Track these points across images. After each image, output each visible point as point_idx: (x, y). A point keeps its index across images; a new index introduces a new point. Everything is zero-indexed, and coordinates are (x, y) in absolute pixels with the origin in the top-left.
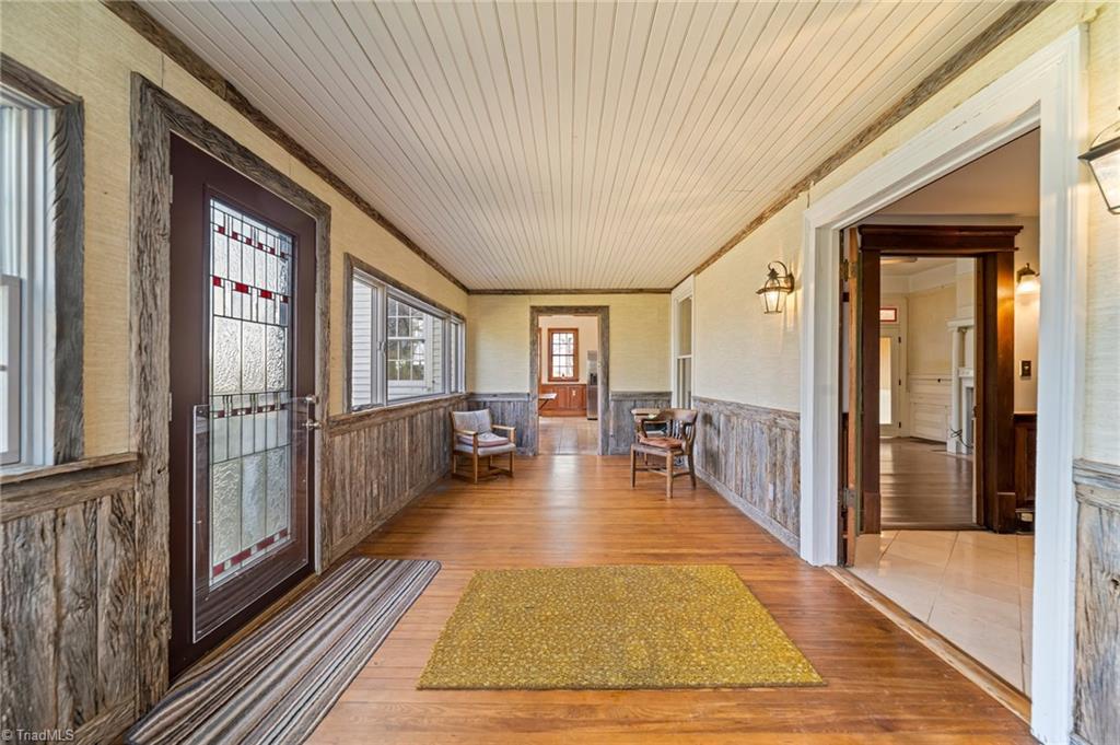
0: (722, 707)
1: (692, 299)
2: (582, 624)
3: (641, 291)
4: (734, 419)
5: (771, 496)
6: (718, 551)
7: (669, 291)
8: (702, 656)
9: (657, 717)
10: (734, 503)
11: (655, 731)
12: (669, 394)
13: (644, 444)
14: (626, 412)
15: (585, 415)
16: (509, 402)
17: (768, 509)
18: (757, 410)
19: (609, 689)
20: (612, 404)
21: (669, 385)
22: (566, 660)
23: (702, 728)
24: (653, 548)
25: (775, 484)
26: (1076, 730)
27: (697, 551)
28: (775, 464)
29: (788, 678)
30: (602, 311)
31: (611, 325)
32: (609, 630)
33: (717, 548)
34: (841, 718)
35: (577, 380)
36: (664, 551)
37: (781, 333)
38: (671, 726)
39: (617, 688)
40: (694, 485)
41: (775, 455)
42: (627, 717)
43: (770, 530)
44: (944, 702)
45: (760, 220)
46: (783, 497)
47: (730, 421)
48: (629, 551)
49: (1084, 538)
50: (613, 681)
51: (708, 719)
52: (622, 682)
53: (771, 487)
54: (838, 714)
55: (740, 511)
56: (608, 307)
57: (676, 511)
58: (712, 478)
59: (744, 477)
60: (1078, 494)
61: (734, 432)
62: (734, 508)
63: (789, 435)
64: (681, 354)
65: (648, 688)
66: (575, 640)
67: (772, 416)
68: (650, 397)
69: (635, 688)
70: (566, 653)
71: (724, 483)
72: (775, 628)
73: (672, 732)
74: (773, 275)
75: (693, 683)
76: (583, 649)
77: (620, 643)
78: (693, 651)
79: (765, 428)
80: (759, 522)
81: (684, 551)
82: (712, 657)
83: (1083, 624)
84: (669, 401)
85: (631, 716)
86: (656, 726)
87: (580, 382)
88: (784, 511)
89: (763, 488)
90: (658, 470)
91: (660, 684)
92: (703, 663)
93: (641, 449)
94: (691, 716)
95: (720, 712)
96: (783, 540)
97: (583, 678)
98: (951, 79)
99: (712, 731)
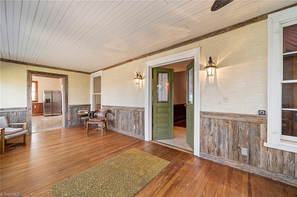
0: (162, 178)
1: (102, 77)
2: (114, 181)
3: (80, 72)
4: (120, 111)
5: (135, 128)
6: (128, 145)
7: (90, 74)
8: (149, 170)
9: (155, 190)
10: (121, 133)
11: (158, 193)
12: (90, 105)
13: (91, 121)
14: (75, 112)
15: (43, 115)
16: (13, 112)
17: (133, 131)
18: (130, 108)
19: (139, 191)
20: (69, 110)
21: (90, 102)
22: (121, 193)
23: (164, 185)
24: (112, 150)
25: (136, 125)
26: (200, 151)
27: (124, 147)
28: (136, 120)
29: (166, 165)
30: (65, 77)
31: (69, 82)
32: (124, 178)
33: (127, 145)
34: (178, 167)
35: (37, 102)
36: (116, 150)
37: (138, 89)
38: (159, 189)
39: (141, 190)
40: (107, 130)
41: (136, 118)
42: (150, 195)
43: (135, 137)
44: (184, 156)
45: (131, 60)
46: (139, 128)
47: (119, 111)
48: (106, 154)
49: (201, 123)
50: (139, 189)
51: (163, 182)
52: (141, 188)
53: (135, 126)
54: (177, 167)
55: (123, 134)
56: (67, 75)
57: (108, 139)
58: (111, 127)
59: (125, 125)
60: (200, 116)
61: (121, 114)
62: (122, 134)
63: (141, 113)
64: (94, 93)
65: (147, 185)
66: (118, 186)
67: (135, 109)
68: (84, 106)
69: (144, 187)
70: (119, 192)
71: (117, 128)
72: (155, 157)
73: (160, 190)
74: (138, 75)
75: (154, 177)
76: (123, 187)
77: (130, 179)
78: (147, 170)
79: (132, 112)
80: (131, 135)
81: (121, 148)
82: (151, 169)
83: (201, 135)
84: (90, 107)
85: (150, 194)
86: (157, 192)
87: (38, 102)
88: (139, 131)
89: (132, 127)
90: (95, 128)
91: (148, 182)
92: (151, 171)
93: (90, 123)
94: (160, 184)
95: (163, 179)
96: (139, 138)
97: (131, 194)
98: (180, 46)
99: (166, 184)
